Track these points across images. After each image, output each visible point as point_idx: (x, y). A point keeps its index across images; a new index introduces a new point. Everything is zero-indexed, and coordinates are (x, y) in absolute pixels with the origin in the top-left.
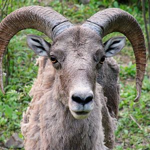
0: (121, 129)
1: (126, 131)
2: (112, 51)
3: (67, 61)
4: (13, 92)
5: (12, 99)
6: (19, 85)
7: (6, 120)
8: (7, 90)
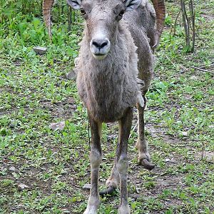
0: (158, 66)
1: (162, 68)
2: (132, 6)
3: (92, 13)
4: (74, 35)
5: (73, 41)
6: (79, 31)
7: (68, 58)
8: (69, 34)
